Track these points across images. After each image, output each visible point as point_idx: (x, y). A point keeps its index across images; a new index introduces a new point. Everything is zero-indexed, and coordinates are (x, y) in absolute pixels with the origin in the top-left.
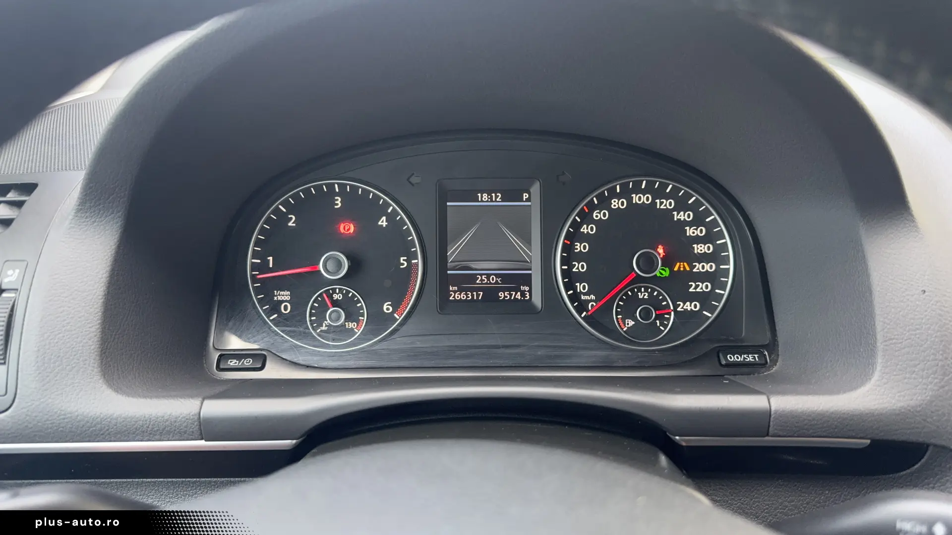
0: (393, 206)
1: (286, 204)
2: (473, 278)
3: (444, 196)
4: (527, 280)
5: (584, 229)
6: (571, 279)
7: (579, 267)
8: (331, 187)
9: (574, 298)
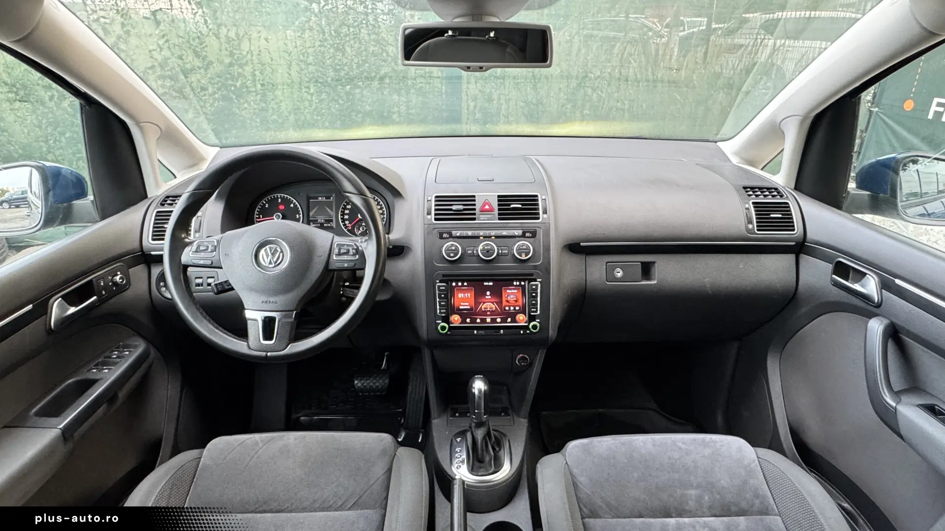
0: (294, 201)
1: (265, 201)
2: (317, 220)
3: (309, 198)
4: (332, 221)
5: (348, 207)
6: (343, 220)
7: (346, 217)
8: (277, 196)
9: (345, 225)
